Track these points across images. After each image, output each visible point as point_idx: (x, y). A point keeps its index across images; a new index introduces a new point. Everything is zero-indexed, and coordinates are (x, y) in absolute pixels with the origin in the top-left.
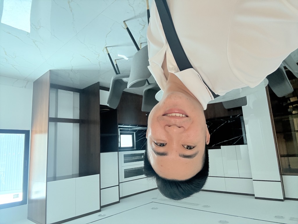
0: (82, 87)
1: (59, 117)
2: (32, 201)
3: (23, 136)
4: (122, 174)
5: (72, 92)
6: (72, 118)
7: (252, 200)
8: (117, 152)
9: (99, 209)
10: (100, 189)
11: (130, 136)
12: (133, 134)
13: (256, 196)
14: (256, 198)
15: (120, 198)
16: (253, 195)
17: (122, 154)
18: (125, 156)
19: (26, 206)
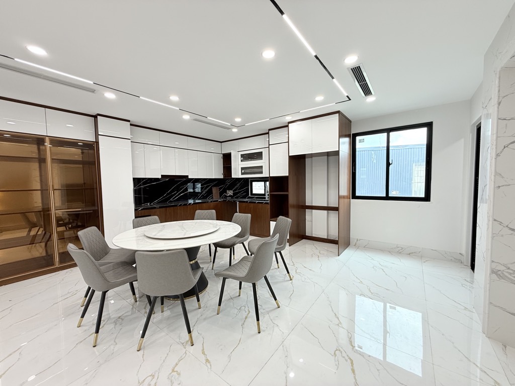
0: (304, 241)
1: (326, 211)
2: (349, 136)
3: (357, 194)
4: (265, 155)
5: (314, 236)
6: (313, 211)
7: (134, 120)
8: (271, 176)
9: (290, 124)
10: (288, 142)
11: (254, 192)
12: (252, 194)
13: (129, 123)
14: (129, 121)
15: (268, 133)
16: (131, 125)
17: (265, 174)
18: (262, 173)
19: (353, 131)
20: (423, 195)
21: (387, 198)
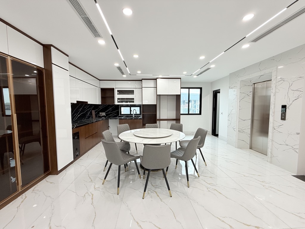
4: (136, 92)
8: (143, 104)
10: (156, 87)
12: (121, 114)
15: (141, 81)
17: (137, 103)
18: (134, 102)
20: (199, 113)
21: (189, 114)
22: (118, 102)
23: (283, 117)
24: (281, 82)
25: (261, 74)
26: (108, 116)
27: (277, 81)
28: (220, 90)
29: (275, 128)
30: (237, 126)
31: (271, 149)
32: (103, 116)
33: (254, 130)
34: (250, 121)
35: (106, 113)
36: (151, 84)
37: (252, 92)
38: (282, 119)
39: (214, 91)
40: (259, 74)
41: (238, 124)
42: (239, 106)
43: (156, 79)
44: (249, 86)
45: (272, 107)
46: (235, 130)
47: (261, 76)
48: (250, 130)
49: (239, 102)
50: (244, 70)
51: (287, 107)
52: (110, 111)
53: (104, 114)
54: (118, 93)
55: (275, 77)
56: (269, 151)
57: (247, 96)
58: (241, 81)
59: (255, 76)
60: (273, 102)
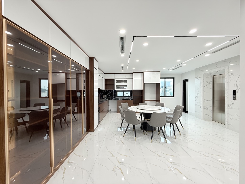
22: (116, 88)
23: (234, 98)
24: (231, 76)
25: (218, 70)
26: (109, 98)
27: (229, 75)
28: (188, 79)
29: (230, 105)
30: (202, 104)
31: (228, 119)
32: (105, 98)
33: (215, 108)
34: (212, 101)
35: (107, 95)
36: (140, 75)
37: (213, 81)
38: (233, 99)
39: (183, 80)
40: (216, 70)
41: (203, 103)
42: (204, 91)
43: (143, 73)
44: (210, 77)
45: (226, 91)
46: (201, 108)
47: (218, 71)
48: (212, 107)
49: (203, 89)
50: (206, 67)
51: (236, 92)
52: (110, 94)
53: (105, 96)
54: (116, 82)
55: (227, 72)
56: (226, 120)
57: (209, 84)
58: (204, 74)
59: (214, 71)
60: (227, 88)
